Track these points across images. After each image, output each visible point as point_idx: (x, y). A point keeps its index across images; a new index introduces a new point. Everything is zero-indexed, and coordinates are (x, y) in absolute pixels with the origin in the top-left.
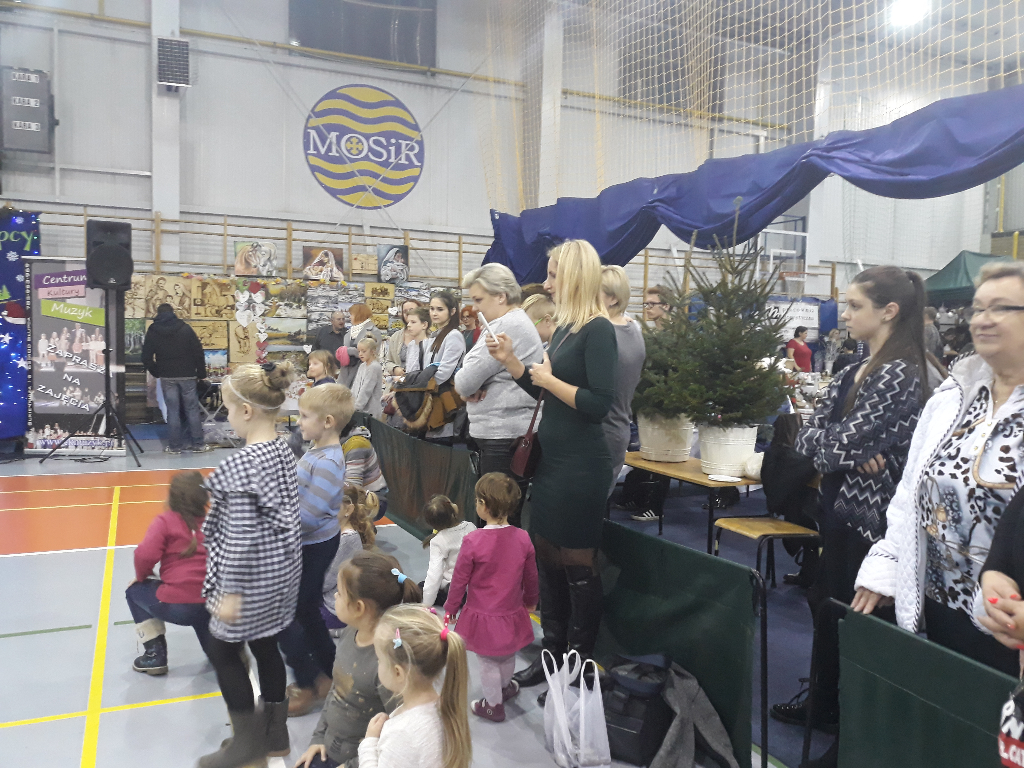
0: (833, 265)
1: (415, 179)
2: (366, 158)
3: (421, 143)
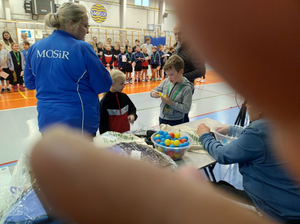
0: (165, 32)
1: (106, 18)
2: (99, 15)
3: (106, 13)
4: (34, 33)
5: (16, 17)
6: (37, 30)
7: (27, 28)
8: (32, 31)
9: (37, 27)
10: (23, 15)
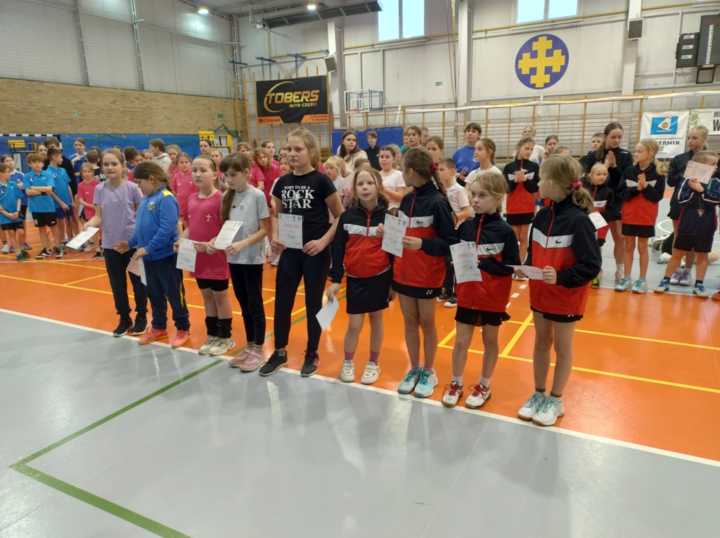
4: (687, 122)
5: (649, 83)
6: (700, 110)
7: (671, 110)
8: (683, 117)
9: (703, 104)
10: (671, 75)
